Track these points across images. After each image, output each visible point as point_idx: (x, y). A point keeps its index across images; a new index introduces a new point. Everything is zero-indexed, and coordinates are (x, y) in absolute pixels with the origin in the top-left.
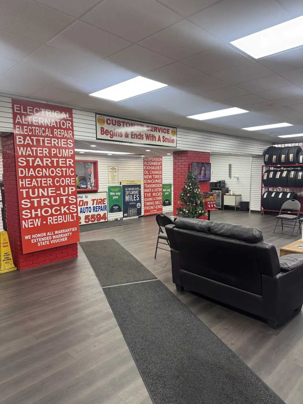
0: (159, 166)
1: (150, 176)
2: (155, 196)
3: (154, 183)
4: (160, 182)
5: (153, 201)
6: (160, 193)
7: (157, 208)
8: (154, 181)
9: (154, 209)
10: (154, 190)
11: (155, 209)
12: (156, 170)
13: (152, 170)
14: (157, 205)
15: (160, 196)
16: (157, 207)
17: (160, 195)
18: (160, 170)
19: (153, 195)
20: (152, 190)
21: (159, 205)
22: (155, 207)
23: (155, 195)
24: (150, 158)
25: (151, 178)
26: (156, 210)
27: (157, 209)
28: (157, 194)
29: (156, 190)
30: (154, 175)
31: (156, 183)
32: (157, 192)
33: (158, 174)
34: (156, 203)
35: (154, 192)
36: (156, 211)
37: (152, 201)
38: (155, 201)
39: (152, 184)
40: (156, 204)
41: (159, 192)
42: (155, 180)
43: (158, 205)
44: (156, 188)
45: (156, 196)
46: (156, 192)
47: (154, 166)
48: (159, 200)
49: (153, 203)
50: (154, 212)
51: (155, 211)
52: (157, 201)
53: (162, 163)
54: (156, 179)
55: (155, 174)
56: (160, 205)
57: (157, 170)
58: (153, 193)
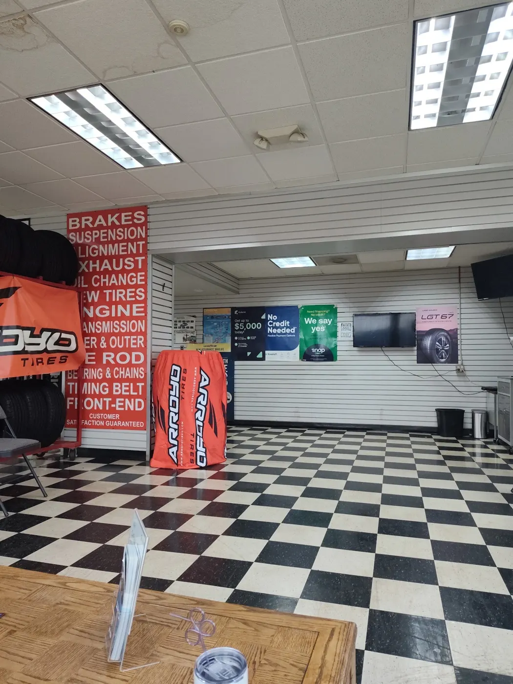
0: (132, 255)
1: (93, 293)
2: (113, 362)
3: (110, 318)
4: (134, 314)
5: (104, 379)
6: (134, 354)
7: (118, 409)
8: (110, 310)
9: (104, 411)
10: (107, 341)
11: (113, 411)
12: (117, 273)
13: (99, 273)
14: (121, 396)
15: (136, 366)
16: (118, 404)
17: (134, 362)
18: (136, 270)
19: (105, 359)
20: (98, 343)
21: (130, 397)
22: (114, 402)
23: (114, 359)
24: (91, 235)
25: (96, 300)
26: (118, 416)
27: (119, 412)
28: (123, 358)
29: (116, 342)
30: (107, 292)
31: (116, 318)
32: (124, 349)
33: (126, 287)
34: (115, 388)
35: (108, 349)
36: (117, 420)
37: (101, 382)
38: (111, 381)
39: (102, 320)
40: (115, 393)
41: (130, 350)
42: (113, 307)
43: (125, 397)
44: (120, 334)
45: (118, 365)
46: (116, 351)
47: (110, 258)
48: (128, 380)
49: (104, 387)
50: (105, 421)
51: (110, 416)
52: (121, 381)
53: (145, 246)
54: (116, 304)
55: (114, 287)
56: (135, 397)
57: (123, 271)
58: (105, 354)
